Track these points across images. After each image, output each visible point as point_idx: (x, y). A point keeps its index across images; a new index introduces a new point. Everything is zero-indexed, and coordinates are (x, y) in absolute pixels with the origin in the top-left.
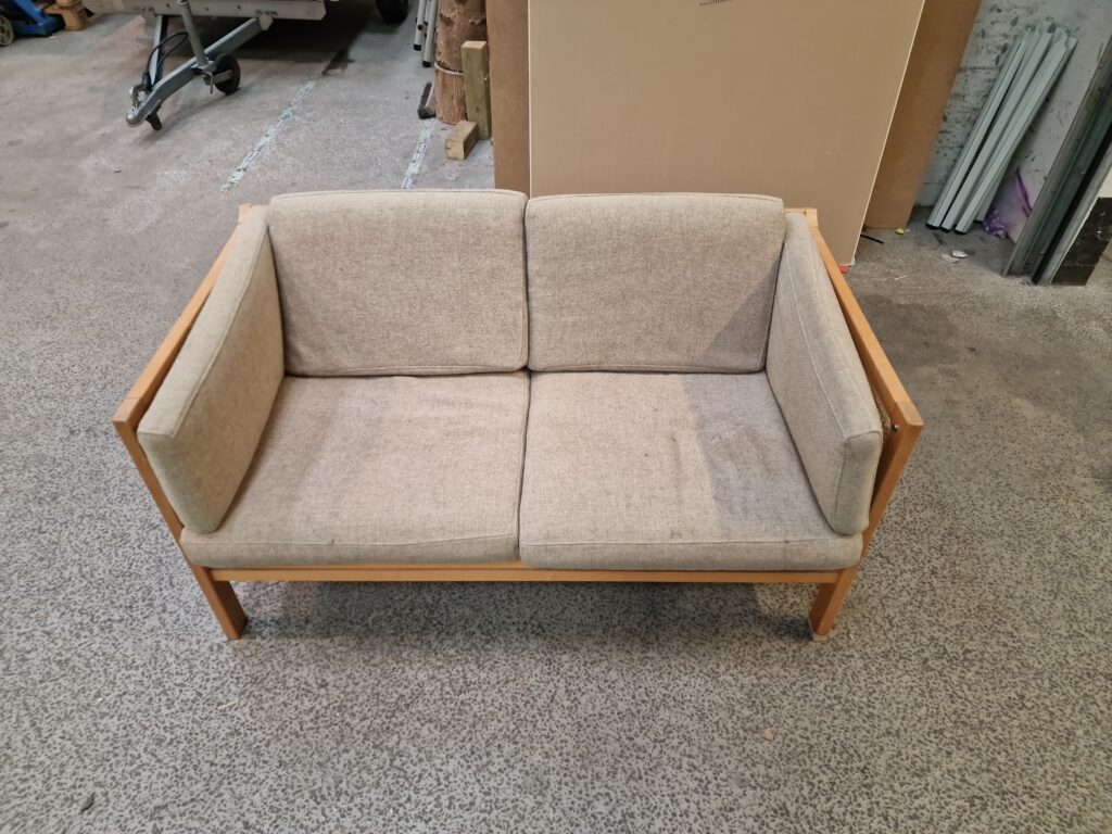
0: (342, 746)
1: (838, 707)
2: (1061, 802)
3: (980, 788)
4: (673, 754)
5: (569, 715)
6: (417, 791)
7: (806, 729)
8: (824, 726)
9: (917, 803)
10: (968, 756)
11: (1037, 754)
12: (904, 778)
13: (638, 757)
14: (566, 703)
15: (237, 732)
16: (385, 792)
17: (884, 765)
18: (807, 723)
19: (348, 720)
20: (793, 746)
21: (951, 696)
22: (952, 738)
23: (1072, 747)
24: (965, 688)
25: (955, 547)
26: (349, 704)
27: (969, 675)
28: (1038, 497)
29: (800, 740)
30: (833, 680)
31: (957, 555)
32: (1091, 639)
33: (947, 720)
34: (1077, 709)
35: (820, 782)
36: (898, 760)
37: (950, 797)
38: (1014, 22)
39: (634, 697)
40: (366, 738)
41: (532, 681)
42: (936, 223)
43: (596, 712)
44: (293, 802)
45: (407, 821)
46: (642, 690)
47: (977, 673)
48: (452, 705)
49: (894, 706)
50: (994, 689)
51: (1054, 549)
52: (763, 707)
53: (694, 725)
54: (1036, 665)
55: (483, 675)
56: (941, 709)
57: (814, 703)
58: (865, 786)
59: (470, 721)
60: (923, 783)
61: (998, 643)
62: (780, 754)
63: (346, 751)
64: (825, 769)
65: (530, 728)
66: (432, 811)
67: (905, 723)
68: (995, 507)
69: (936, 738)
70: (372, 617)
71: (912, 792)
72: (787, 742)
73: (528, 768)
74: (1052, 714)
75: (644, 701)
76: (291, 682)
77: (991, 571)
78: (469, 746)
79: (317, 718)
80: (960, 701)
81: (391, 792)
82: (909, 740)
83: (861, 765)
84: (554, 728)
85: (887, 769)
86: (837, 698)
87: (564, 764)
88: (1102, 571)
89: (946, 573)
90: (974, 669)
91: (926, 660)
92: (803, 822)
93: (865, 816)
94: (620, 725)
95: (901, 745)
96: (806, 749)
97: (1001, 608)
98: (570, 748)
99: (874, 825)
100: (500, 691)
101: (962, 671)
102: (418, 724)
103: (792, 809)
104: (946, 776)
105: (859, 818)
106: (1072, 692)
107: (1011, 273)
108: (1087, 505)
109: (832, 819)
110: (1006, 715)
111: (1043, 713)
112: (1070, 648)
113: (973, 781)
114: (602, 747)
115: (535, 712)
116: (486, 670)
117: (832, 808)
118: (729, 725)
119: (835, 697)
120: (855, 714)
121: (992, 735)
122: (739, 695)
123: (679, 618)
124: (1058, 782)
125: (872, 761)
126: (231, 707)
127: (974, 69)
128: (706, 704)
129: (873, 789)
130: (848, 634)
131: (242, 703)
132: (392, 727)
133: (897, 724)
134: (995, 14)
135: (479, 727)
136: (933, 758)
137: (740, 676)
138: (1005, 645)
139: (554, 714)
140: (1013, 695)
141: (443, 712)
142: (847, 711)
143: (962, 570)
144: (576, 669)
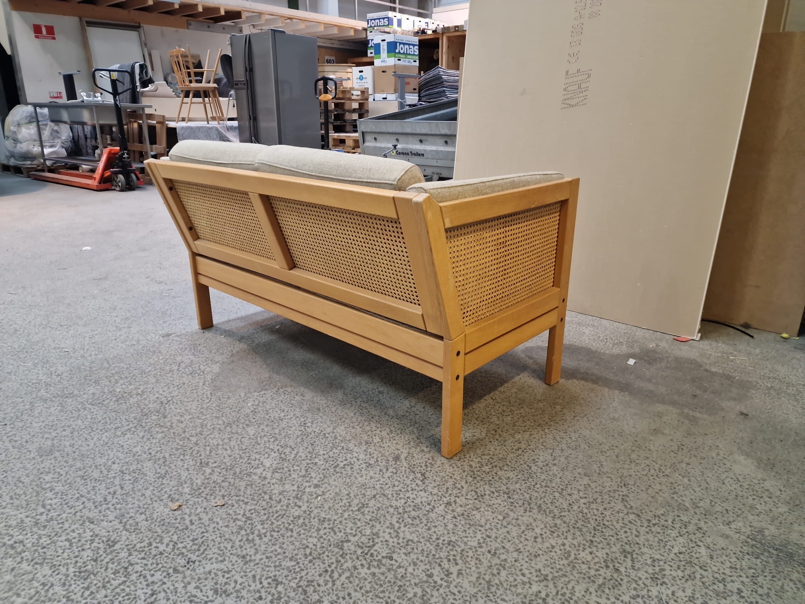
7: (200, 519)
12: (205, 586)
17: (207, 569)
21: (326, 571)
22: (279, 593)
24: (347, 575)
27: (364, 572)
43: (123, 444)
46: (159, 449)
47: (373, 574)
50: (368, 592)
52: (199, 494)
56: (303, 573)
61: (426, 570)
63: (22, 398)
64: (172, 544)
67: (265, 560)
68: (583, 501)
69: (269, 583)
71: (195, 596)
73: (57, 444)
75: (150, 454)
77: (503, 530)
79: (37, 383)
80: (328, 578)
82: (248, 570)
84: (95, 438)
85: (205, 573)
87: (71, 453)
89: (459, 509)
90: (375, 570)
91: (348, 541)
92: (110, 557)
94: (121, 455)
95: (239, 569)
97: (470, 554)
98: (85, 449)
99: (139, 592)
100: (105, 413)
101: (362, 565)
105: (138, 582)
109: (126, 568)
114: (97, 458)
117: (137, 564)
125: (204, 562)
129: (175, 575)
130: (319, 496)
138: (430, 576)
139: (106, 433)
143: (477, 516)
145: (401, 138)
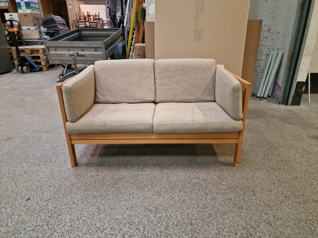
0: (102, 187)
1: (244, 179)
2: (312, 197)
3: (288, 195)
4: (197, 188)
5: (167, 181)
6: (123, 195)
8: (240, 183)
9: (269, 198)
10: (283, 188)
11: (303, 188)
12: (265, 193)
13: (187, 189)
14: (166, 179)
15: (73, 185)
16: (114, 196)
17: (259, 190)
18: (235, 182)
19: (104, 182)
20: (232, 186)
21: (276, 177)
22: (278, 185)
23: (313, 186)
24: (280, 175)
25: (273, 150)
26: (105, 179)
27: (280, 173)
28: (294, 140)
29: (233, 185)
30: (242, 174)
31: (274, 151)
32: (314, 166)
33: (276, 181)
34: (313, 179)
35: (240, 193)
36: (263, 189)
37: (279, 196)
38: (269, 49)
39: (185, 177)
40: (109, 185)
41: (157, 174)
42: (259, 96)
43: (175, 180)
44: (88, 198)
45: (121, 201)
46: (188, 176)
47: (283, 172)
48: (134, 179)
49: (260, 178)
50: (288, 175)
51: (300, 149)
52: (222, 179)
53: (203, 183)
54: (300, 171)
55: (143, 173)
56: (274, 179)
57: (237, 178)
58: (254, 194)
59: (139, 182)
60: (271, 194)
61: (288, 167)
62: (228, 188)
63: (103, 188)
64: (241, 191)
65: (156, 183)
66: (128, 199)
67: (264, 182)
68: (283, 142)
69: (273, 185)
70: (112, 163)
71: (268, 195)
72: (230, 185)
73: (155, 191)
74: (306, 180)
75: (188, 178)
76: (89, 175)
77: (284, 154)
78: (138, 187)
79: (96, 182)
80: (279, 177)
81: (116, 196)
82: (265, 185)
83: (252, 190)
84: (163, 183)
86: (244, 177)
87: (166, 190)
88: (315, 153)
89: (271, 154)
90: (282, 172)
91: (268, 170)
92: (236, 201)
93: (255, 200)
94: (182, 183)
95: (263, 186)
96: (236, 187)
97: (287, 160)
98: (167, 187)
100: (147, 176)
101: (278, 172)
102: (124, 183)
103: (233, 199)
104: (277, 192)
105: (253, 201)
106: (311, 176)
107: (279, 104)
108: (308, 142)
109: (245, 201)
110: (293, 180)
111: (304, 180)
112: (309, 167)
113: (286, 193)
114: (177, 187)
115: (157, 180)
116: (144, 172)
117: (244, 199)
118: (213, 182)
119: (243, 177)
120: (249, 180)
121: (289, 184)
122: (215, 177)
123: (197, 163)
124: (311, 193)
125: (255, 189)
126: (71, 180)
127: (261, 60)
128: (206, 178)
129: (256, 195)
130: (245, 165)
131: (75, 179)
132: (117, 183)
133: (261, 182)
134: (264, 47)
135: (142, 183)
136: (273, 189)
137: (215, 173)
138: (290, 167)
139: (163, 180)
140: (294, 176)
141: (131, 180)
142: (246, 180)
143: (276, 153)
144: (169, 172)
145: (71, 49)
